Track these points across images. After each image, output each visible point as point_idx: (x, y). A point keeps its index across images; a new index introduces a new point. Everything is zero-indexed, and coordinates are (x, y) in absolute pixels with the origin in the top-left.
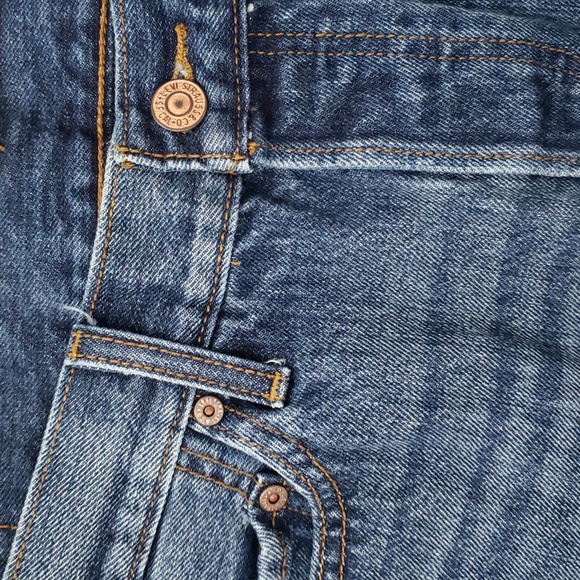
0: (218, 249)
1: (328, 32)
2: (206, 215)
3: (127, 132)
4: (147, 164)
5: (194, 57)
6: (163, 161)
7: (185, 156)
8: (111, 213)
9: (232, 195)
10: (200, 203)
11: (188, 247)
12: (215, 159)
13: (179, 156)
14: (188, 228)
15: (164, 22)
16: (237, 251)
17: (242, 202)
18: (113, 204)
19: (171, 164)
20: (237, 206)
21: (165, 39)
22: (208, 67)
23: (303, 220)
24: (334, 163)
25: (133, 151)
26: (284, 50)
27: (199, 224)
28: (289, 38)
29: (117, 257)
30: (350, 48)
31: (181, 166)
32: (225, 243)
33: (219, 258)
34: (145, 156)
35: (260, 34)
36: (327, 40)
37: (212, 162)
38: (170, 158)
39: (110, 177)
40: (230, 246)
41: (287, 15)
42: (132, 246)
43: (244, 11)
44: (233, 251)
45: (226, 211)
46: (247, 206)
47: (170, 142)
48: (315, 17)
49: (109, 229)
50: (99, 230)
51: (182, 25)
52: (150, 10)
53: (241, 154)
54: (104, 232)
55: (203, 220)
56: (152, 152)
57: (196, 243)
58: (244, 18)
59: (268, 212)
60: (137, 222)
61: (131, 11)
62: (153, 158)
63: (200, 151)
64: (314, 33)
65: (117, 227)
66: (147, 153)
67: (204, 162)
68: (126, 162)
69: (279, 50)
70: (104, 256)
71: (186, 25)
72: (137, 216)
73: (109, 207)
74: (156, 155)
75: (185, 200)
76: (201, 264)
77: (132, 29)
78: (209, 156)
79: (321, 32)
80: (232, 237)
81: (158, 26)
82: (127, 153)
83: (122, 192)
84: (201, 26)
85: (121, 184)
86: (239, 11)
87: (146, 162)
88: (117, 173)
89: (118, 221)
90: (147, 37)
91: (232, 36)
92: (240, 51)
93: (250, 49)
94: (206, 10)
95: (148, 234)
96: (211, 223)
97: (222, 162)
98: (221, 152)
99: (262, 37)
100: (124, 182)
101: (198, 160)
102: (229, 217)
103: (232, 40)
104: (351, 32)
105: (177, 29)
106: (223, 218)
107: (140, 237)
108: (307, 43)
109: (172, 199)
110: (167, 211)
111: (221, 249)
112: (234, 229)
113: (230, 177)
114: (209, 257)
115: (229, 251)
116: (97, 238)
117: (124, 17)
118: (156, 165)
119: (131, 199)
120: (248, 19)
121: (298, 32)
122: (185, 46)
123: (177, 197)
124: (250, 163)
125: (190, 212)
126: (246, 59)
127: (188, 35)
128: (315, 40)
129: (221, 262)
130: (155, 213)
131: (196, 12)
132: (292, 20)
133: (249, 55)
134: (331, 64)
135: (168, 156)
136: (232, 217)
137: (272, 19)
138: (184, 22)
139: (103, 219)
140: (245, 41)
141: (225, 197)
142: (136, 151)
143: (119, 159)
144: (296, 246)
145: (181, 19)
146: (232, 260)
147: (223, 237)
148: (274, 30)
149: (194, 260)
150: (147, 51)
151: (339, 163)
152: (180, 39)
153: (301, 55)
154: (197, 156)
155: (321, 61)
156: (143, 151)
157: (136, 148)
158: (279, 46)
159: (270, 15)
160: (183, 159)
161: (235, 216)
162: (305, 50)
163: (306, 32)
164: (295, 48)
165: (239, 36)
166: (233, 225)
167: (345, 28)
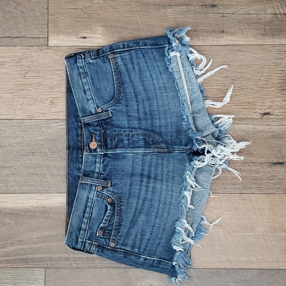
1: (114, 134)
3: (86, 149)
4: (89, 154)
10: (97, 159)
11: (96, 165)
13: (94, 152)
14: (95, 162)
20: (102, 159)
21: (91, 136)
22: (97, 140)
23: (112, 160)
25: (87, 152)
27: (97, 161)
28: (109, 135)
29: (86, 167)
30: (117, 136)
32: (101, 164)
41: (108, 132)
46: (104, 158)
47: (92, 150)
49: (85, 163)
50: (83, 163)
53: (102, 152)
59: (107, 159)
61: (87, 133)
63: (96, 152)
66: (89, 152)
69: (107, 136)
70: (84, 167)
72: (88, 161)
74: (91, 152)
77: (87, 135)
78: (98, 152)
81: (90, 134)
83: (86, 158)
84: (96, 134)
86: (101, 132)
88: (85, 155)
90: (89, 136)
91: (100, 135)
92: (102, 137)
97: (100, 153)
99: (105, 135)
105: (93, 135)
106: (100, 160)
110: (92, 160)
113: (101, 155)
114: (99, 166)
118: (91, 154)
120: (103, 133)
122: (94, 137)
123: (94, 158)
124: (104, 153)
128: (112, 135)
134: (114, 138)
137: (106, 132)
139: (84, 161)
143: (85, 153)
144: (111, 164)
145: (93, 133)
146: (102, 166)
148: (107, 134)
149: (97, 167)
150: (89, 138)
151: (116, 152)
153: (110, 137)
166: (102, 161)
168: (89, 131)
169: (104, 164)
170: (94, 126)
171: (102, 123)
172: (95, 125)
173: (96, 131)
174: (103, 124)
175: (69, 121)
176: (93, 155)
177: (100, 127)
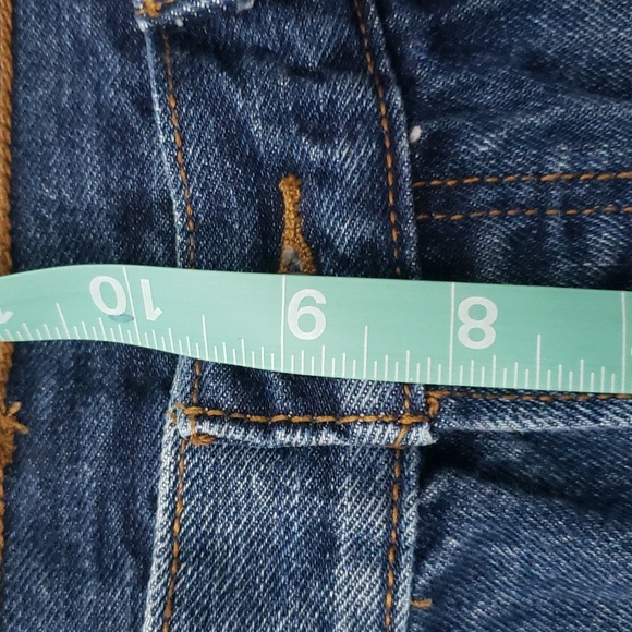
0: (385, 581)
1: (565, 172)
2: (355, 517)
3: (199, 378)
4: (237, 437)
5: (316, 233)
6: (266, 429)
7: (306, 419)
8: (176, 528)
9: (402, 471)
10: (341, 495)
11: (325, 582)
12: (365, 424)
13: (296, 419)
15: (258, 174)
16: (422, 581)
17: (422, 484)
18: (179, 510)
19: (281, 436)
20: (413, 493)
21: (262, 204)
22: (341, 250)
23: (545, 515)
24: (596, 421)
25: (211, 413)
26: (482, 209)
27: (343, 535)
28: (490, 186)
29: (192, 613)
30: (610, 198)
31: (299, 439)
32: (397, 567)
33: (389, 600)
34: (234, 421)
35: (435, 182)
36: (564, 186)
37: (359, 430)
38: (279, 424)
39: (169, 459)
40: (407, 572)
41: (486, 145)
42: (220, 587)
43: (404, 143)
44: (414, 581)
45: (394, 505)
46: (433, 491)
47: (279, 393)
48: (540, 146)
49: (174, 559)
50: (156, 561)
51: (291, 179)
52: (232, 157)
53: (414, 412)
54: (165, 566)
55: (350, 526)
56: (245, 413)
57: (341, 572)
58: (405, 155)
59: (474, 498)
60: (226, 540)
61: (199, 159)
62: (247, 426)
63: (335, 410)
64: (538, 174)
65: (188, 553)
66: (236, 415)
67: (344, 431)
68: (199, 434)
69: (471, 210)
70: (167, 614)
71: (298, 177)
72: (225, 528)
73: (173, 516)
74: (254, 419)
75: (313, 491)
76: (354, 614)
77: (202, 191)
78: (352, 419)
79: (551, 172)
80: (410, 554)
81: (247, 182)
82: (200, 418)
84: (325, 176)
85: (192, 470)
86: (394, 146)
87: (235, 434)
88: (183, 451)
89: (189, 541)
90: (229, 203)
91: (384, 191)
92: (401, 218)
93: (417, 212)
94: (334, 148)
95: (248, 562)
96: (367, 530)
97: (380, 431)
98: (376, 412)
99: (439, 186)
100: (196, 466)
101: (333, 427)
102: (401, 517)
103: (386, 198)
104: (609, 170)
105: (282, 186)
106: (388, 521)
107: (233, 569)
108: (525, 192)
109: (287, 491)
110: (280, 513)
111: (391, 580)
112: (411, 540)
113: (397, 454)
114: (368, 599)
115: (407, 583)
116: (153, 578)
117: (187, 172)
118: (254, 438)
119: (211, 496)
120: (411, 157)
121: (507, 175)
122: (298, 215)
123: (296, 487)
124: (432, 430)
125: (325, 512)
126: (411, 231)
127: (304, 195)
128: (540, 187)
129: (393, 606)
130: (259, 519)
131: (315, 153)
132: (495, 152)
133: (418, 223)
135: (275, 419)
136: (406, 516)
137: (457, 154)
138: (294, 173)
139: (162, 540)
140: (408, 200)
141: (388, 477)
142: (217, 413)
143: (186, 430)
144: (529, 560)
145: (289, 167)
146: (413, 599)
147: (391, 557)
148: (462, 172)
149: (342, 608)
150: (231, 228)
151: (606, 423)
152: (288, 202)
153: (516, 216)
154: (331, 419)
155: (554, 225)
156: (230, 411)
157: (216, 406)
158: (473, 202)
159: (452, 145)
160: (304, 426)
161: (411, 514)
162: (522, 206)
163: (523, 174)
164: (503, 204)
165: (397, 189)
166: (410, 533)
167: (597, 162)
168: (233, 139)
169: (436, 567)
170: (298, 72)
171: (393, 42)
172: (313, 60)
173: (322, 134)
174: (415, 49)
175: (33, 29)
176: (284, 451)
177: (379, 83)
